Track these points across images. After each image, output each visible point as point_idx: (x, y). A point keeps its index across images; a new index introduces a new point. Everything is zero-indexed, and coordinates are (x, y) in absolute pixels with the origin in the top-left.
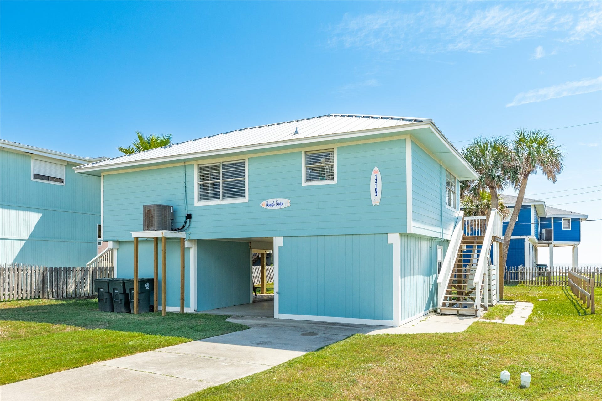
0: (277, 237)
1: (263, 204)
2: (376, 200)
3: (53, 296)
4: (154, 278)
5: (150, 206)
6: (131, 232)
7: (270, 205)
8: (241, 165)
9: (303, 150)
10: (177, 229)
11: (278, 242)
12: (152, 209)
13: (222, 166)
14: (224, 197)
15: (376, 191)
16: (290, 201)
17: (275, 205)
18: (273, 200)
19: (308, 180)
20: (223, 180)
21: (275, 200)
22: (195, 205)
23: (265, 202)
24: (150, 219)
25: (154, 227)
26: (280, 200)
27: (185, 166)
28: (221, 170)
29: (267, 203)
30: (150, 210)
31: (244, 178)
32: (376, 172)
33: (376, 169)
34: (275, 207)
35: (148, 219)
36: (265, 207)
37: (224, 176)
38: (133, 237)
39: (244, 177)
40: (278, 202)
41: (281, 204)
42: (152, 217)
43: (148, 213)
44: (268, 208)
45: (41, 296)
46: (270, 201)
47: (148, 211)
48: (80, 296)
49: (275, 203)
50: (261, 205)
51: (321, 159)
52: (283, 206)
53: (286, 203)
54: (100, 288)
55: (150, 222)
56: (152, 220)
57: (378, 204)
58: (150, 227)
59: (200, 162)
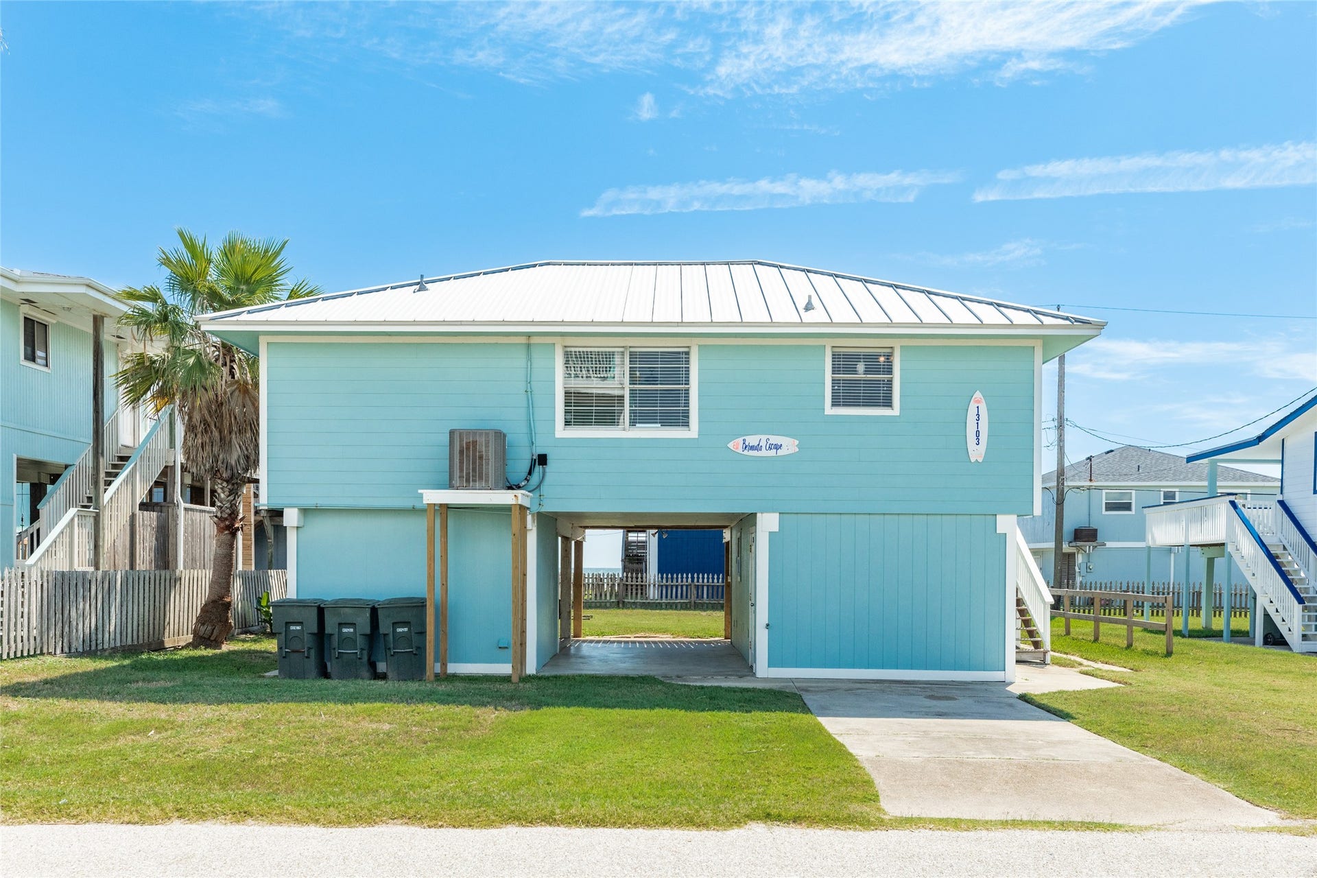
0: (767, 512)
1: (736, 445)
2: (977, 452)
3: (62, 650)
4: (427, 597)
5: (474, 432)
6: (420, 491)
7: (752, 448)
8: (683, 357)
9: (829, 343)
10: (514, 487)
11: (767, 524)
12: (481, 440)
13: (630, 355)
14: (633, 423)
15: (978, 437)
16: (797, 442)
17: (764, 448)
18: (758, 437)
19: (835, 403)
20: (631, 386)
21: (764, 438)
22: (557, 436)
23: (740, 440)
24: (474, 463)
25: (487, 481)
26: (775, 440)
27: (529, 346)
28: (628, 362)
29: (744, 443)
30: (475, 443)
31: (686, 386)
32: (978, 402)
33: (978, 395)
34: (764, 453)
35: (468, 461)
36: (740, 450)
37: (633, 377)
38: (424, 502)
39: (688, 384)
40: (769, 442)
41: (778, 447)
42: (481, 457)
43: (468, 448)
44: (746, 452)
45: (45, 651)
46: (752, 440)
47: (467, 444)
48: (103, 648)
49: (763, 444)
50: (730, 445)
51: (856, 365)
52: (780, 452)
53: (789, 446)
54: (289, 623)
55: (474, 470)
56: (481, 468)
57: (980, 460)
58: (474, 481)
59: (570, 341)
